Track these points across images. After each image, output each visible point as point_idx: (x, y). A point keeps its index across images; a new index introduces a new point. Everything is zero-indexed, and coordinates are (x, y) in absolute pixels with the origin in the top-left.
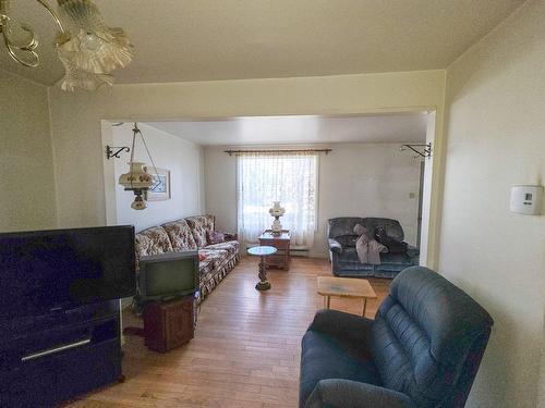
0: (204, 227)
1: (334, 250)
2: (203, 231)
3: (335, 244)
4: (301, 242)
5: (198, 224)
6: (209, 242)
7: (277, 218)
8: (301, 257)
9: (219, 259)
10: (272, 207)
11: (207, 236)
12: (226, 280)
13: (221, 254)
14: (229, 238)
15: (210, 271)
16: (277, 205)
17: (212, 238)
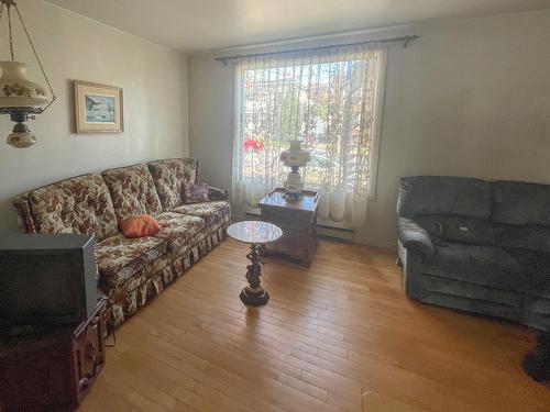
0: (179, 176)
1: (412, 246)
2: (177, 182)
3: (416, 233)
4: (341, 215)
5: (166, 172)
6: (183, 201)
7: (295, 169)
8: (340, 241)
9: (183, 235)
10: (284, 149)
11: (182, 190)
12: (197, 268)
13: (190, 224)
14: (214, 196)
15: (164, 256)
16: (295, 146)
17: (188, 195)
